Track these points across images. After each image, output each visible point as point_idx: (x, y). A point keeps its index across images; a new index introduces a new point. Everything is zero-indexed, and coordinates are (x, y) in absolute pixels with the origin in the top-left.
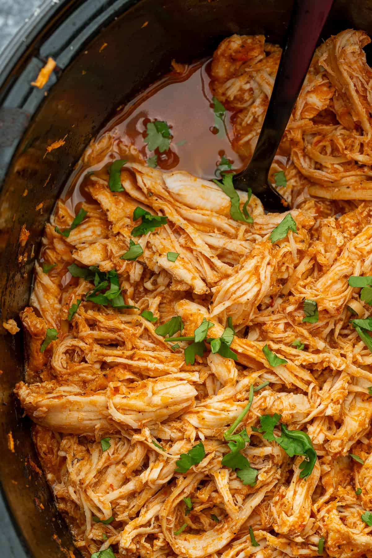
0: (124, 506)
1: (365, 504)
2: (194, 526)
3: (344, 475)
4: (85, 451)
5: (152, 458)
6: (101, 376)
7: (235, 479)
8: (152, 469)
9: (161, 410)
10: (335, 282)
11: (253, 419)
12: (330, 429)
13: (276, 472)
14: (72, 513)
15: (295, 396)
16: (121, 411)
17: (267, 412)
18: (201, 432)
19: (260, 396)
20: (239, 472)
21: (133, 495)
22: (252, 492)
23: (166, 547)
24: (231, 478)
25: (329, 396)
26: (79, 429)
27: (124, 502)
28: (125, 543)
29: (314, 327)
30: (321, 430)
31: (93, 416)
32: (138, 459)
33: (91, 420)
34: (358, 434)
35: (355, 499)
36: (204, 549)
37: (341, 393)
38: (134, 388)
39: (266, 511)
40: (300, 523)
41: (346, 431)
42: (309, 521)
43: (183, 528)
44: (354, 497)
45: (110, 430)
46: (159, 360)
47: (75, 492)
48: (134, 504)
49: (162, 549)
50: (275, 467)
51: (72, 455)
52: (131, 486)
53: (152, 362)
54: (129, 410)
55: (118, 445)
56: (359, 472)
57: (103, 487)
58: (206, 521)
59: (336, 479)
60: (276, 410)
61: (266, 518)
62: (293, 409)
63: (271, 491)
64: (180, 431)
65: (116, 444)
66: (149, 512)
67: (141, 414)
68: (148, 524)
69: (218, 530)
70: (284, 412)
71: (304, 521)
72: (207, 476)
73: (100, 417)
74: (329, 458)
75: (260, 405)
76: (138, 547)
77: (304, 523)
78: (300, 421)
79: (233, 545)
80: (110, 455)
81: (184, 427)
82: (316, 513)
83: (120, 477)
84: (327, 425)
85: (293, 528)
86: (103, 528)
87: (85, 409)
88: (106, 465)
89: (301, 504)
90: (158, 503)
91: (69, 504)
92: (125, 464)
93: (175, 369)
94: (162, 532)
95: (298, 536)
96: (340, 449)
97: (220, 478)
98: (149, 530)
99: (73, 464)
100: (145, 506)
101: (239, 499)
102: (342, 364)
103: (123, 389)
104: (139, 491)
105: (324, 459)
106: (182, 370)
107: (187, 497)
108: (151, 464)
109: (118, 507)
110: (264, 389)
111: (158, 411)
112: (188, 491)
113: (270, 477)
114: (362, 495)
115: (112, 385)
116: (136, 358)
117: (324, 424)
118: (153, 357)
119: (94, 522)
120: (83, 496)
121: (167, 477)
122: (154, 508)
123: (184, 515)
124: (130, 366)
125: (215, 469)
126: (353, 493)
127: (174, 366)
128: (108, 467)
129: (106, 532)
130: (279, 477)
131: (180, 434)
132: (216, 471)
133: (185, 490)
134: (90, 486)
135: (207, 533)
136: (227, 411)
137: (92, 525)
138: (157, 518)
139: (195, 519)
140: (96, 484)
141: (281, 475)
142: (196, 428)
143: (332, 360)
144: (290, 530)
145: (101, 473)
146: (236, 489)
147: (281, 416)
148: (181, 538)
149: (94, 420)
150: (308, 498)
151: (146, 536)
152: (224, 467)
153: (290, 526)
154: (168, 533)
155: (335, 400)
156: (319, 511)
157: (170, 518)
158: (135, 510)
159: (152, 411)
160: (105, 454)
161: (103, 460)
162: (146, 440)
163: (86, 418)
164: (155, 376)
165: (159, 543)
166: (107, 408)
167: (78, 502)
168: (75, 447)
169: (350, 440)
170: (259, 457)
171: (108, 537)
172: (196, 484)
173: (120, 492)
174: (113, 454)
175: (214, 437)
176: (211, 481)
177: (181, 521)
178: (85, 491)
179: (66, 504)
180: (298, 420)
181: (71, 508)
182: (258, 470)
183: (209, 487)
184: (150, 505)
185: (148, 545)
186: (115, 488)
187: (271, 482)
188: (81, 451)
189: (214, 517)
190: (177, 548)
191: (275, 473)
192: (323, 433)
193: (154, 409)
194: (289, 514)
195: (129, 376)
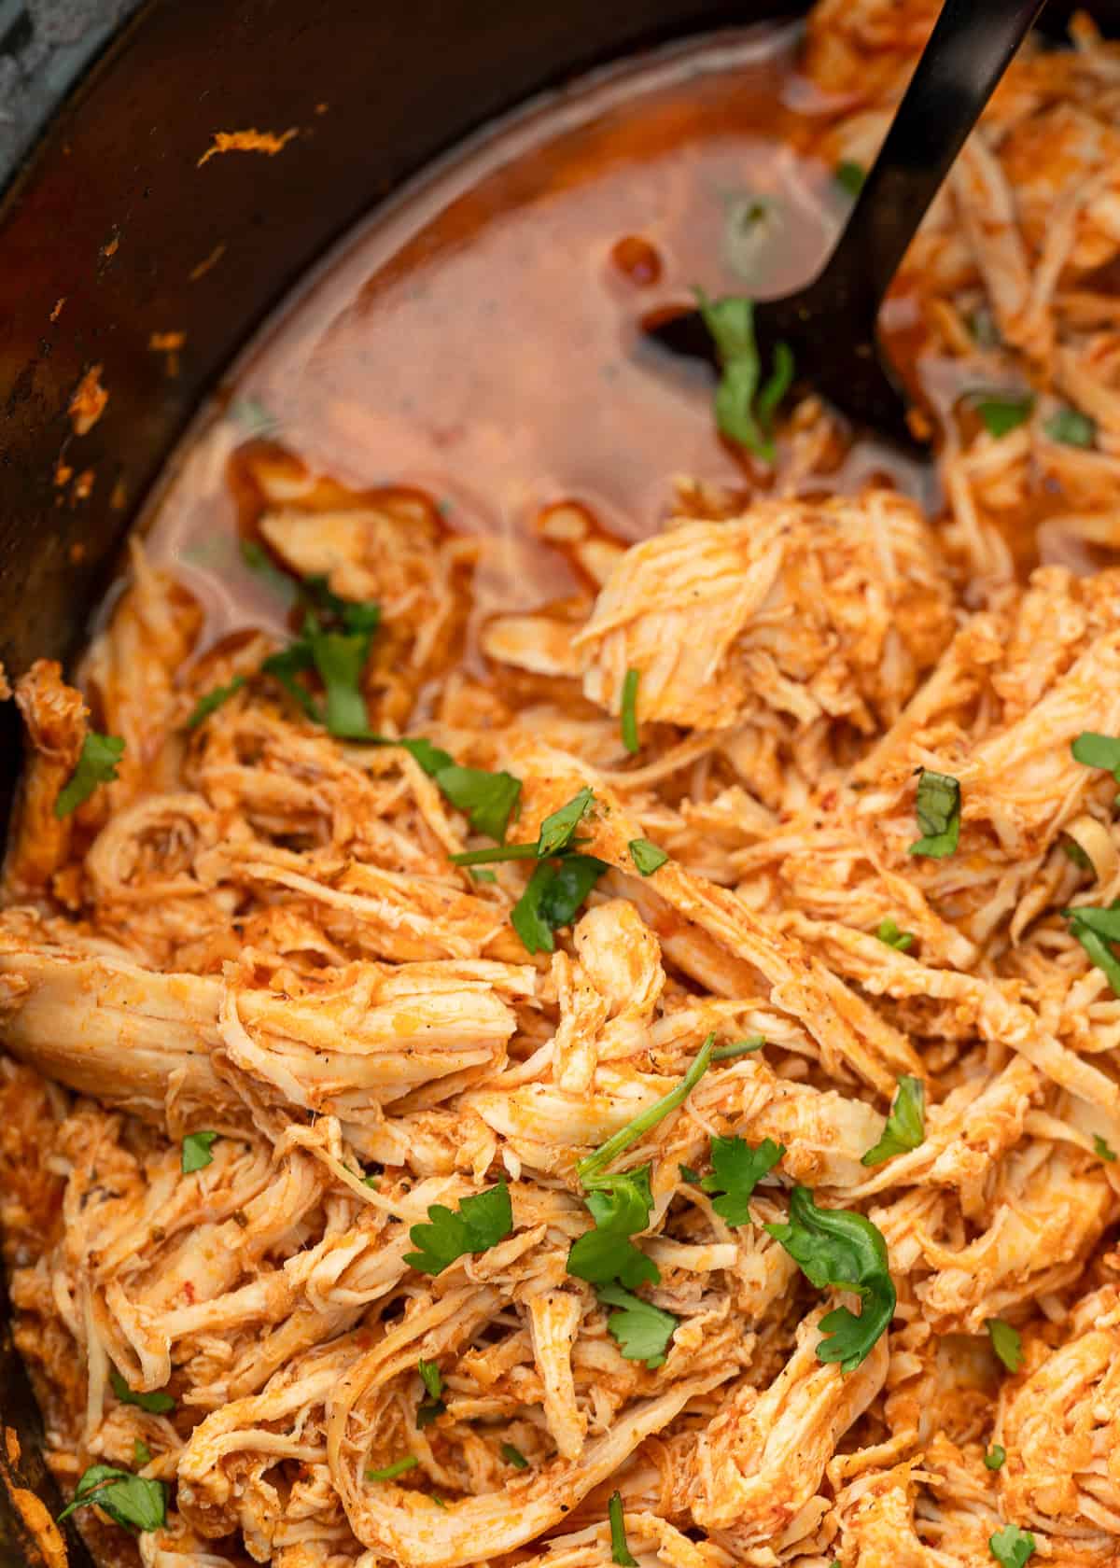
0: (217, 1360)
1: (1010, 1506)
2: (438, 1475)
3: (964, 1406)
4: (133, 1170)
5: (338, 1218)
6: (227, 929)
7: (599, 1338)
8: (329, 1250)
9: (388, 1059)
10: (1038, 755)
11: (690, 1139)
12: (943, 1237)
13: (739, 1340)
14: (56, 1366)
15: (841, 1102)
16: (258, 1035)
17: (739, 1129)
18: (514, 1150)
19: (724, 1073)
20: (617, 1317)
21: (253, 1330)
22: (650, 1393)
23: (332, 1517)
24: (589, 1331)
25: (957, 1122)
26: (117, 1075)
27: (220, 1348)
28: (195, 1465)
29: (947, 883)
30: (911, 1230)
31: (167, 1034)
32: (288, 1211)
33: (159, 1049)
34: (1035, 1275)
35: (981, 1485)
36: (457, 1542)
37: (997, 1119)
38: (322, 982)
39: (680, 1460)
40: (775, 1502)
41: (994, 1249)
42: (808, 1505)
43: (401, 1468)
44: (979, 1477)
45: (218, 1103)
46: (421, 906)
47: (72, 1293)
48: (253, 1359)
49: (314, 1518)
50: (738, 1325)
51: (89, 1174)
52: (251, 1300)
53: (394, 903)
54: (285, 1038)
55: (235, 1167)
56: (1010, 1401)
57: (163, 1288)
58: (479, 1457)
59: (935, 1411)
60: (773, 1130)
61: (677, 1480)
62: (825, 1142)
63: (710, 1399)
64: (446, 1141)
65: (232, 1162)
66: (296, 1387)
67: (322, 1058)
68: (284, 1424)
69: (514, 1493)
70: (796, 1142)
71: (791, 1499)
72: (509, 1310)
73: (190, 1046)
74: (923, 1329)
75: (723, 1102)
76: (238, 1494)
77: (790, 1506)
78: (845, 1189)
79: (548, 1548)
80: (204, 1188)
81: (461, 1130)
82: (837, 1486)
83: (223, 1263)
84: (935, 1221)
85: (750, 1512)
86: (140, 1423)
87: (147, 1008)
88: (185, 1220)
89: (794, 1443)
90: (332, 1367)
91: (48, 1335)
92: (241, 1219)
93: (465, 946)
94: (326, 1462)
95: (760, 1545)
96: (963, 1304)
97: (547, 1317)
98: (284, 1444)
99: (84, 1203)
100: (290, 1367)
101: (605, 1404)
102: (1020, 1026)
103: (287, 976)
104: (275, 1316)
105: (906, 1333)
106: (487, 954)
107: (428, 1362)
108: (331, 1234)
109: (197, 1360)
110: (745, 1054)
111: (378, 1061)
112: (434, 1345)
113: (715, 1350)
114: (1004, 1470)
115: (250, 956)
116: (348, 887)
117: (926, 1216)
118: (404, 894)
119: (113, 1403)
120: (90, 1305)
121: (374, 1287)
122: (317, 1377)
123: (410, 1425)
124: (325, 906)
125: (538, 1285)
126: (979, 1467)
127: (466, 934)
128: (189, 1229)
129: (149, 1438)
130: (746, 1360)
131: (444, 1153)
132: (539, 1295)
133: (428, 1339)
134: (122, 1279)
135: (474, 1501)
136: (609, 1095)
137: (107, 1412)
138: (319, 1413)
139: (448, 1450)
140: (145, 1277)
141: (755, 1354)
142: (500, 1138)
143: (989, 1007)
144: (739, 1520)
145: (164, 1242)
146: (596, 1370)
147: (783, 1150)
148: (386, 1496)
149: (170, 1051)
150: (824, 1436)
151: (272, 1463)
152: (566, 1288)
153: (740, 1505)
154: (346, 1469)
155: (972, 1137)
156: (847, 1481)
157: (359, 1416)
158: (252, 1378)
159: (356, 1055)
160: (189, 1184)
161: (180, 1201)
162: (325, 1147)
163: (144, 1038)
164: (398, 954)
165: (308, 1496)
166: (217, 1019)
167: (74, 1326)
168: (104, 1149)
169: (1002, 1286)
170: (691, 1276)
171: (154, 1454)
172: (468, 1329)
173: (213, 1312)
174: (216, 1188)
175: (553, 1176)
176: (519, 1329)
177: (400, 1445)
178: (102, 1290)
179: (41, 1335)
180: (840, 1184)
181: (55, 1348)
182: (680, 1318)
183: (508, 1347)
184: (306, 1368)
185: (270, 1491)
186: (198, 1294)
187: (717, 1368)
188: (121, 1168)
189: (510, 1454)
190: (366, 1522)
191: (734, 1341)
192: (917, 1239)
193: (365, 1050)
194: (750, 1468)
195: (312, 941)
